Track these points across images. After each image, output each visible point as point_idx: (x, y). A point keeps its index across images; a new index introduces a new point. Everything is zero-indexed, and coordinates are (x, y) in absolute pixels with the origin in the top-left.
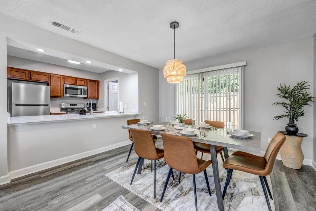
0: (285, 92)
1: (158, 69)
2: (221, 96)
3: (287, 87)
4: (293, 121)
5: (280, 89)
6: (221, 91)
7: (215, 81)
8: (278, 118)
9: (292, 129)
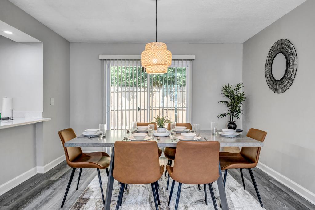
0: (228, 92)
1: (69, 42)
2: (142, 91)
3: (230, 86)
4: (233, 119)
5: (224, 89)
6: (142, 84)
7: (136, 70)
8: (223, 116)
9: (232, 126)
